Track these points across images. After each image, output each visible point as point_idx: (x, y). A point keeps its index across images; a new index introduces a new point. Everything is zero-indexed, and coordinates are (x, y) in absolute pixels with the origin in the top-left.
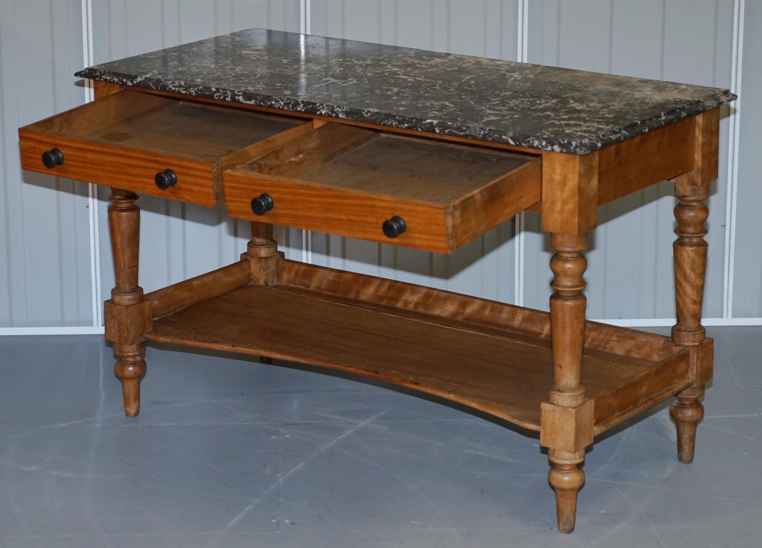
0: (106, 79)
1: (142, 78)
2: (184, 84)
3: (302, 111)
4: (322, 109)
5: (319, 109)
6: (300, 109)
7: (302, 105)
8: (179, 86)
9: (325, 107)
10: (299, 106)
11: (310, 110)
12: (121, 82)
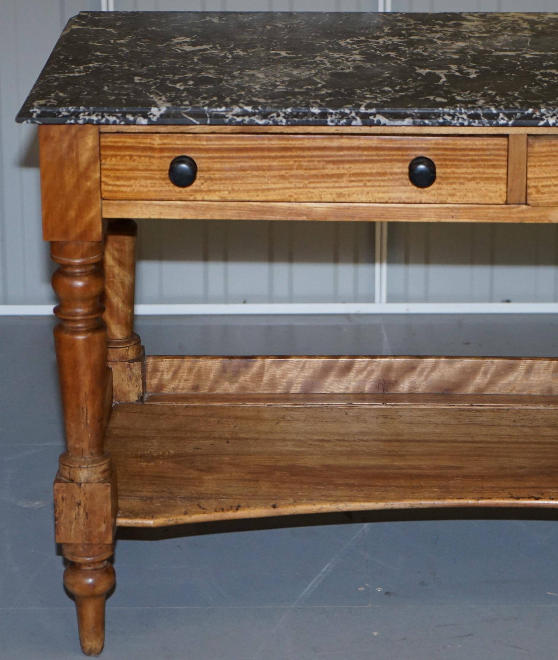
1: (160, 110)
2: (253, 108)
3: (508, 124)
4: (544, 117)
5: (538, 116)
6: (505, 122)
7: (501, 115)
8: (245, 114)
9: (545, 113)
10: (500, 118)
11: (524, 121)
12: (123, 121)
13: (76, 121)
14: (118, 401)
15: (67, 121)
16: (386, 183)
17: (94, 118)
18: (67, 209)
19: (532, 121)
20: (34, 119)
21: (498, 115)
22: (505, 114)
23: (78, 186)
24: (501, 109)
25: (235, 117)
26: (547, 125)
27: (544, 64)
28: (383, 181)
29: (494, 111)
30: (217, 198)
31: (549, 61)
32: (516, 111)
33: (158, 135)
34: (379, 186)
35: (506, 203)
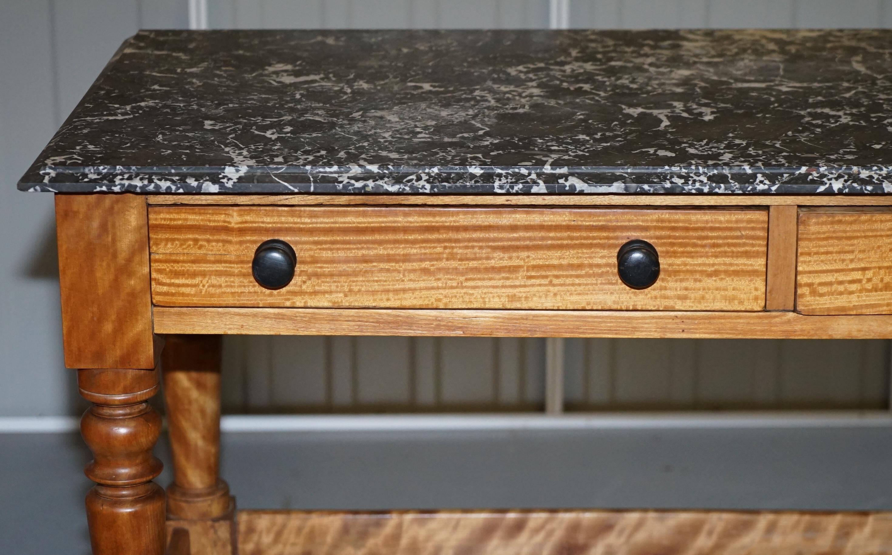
0: (131, 186)
1: (237, 171)
2: (379, 169)
3: (771, 190)
4: (825, 180)
5: (815, 178)
6: (766, 187)
7: (760, 177)
8: (368, 176)
9: (826, 173)
10: (758, 181)
11: (795, 186)
12: (182, 187)
13: (109, 188)
15: (96, 188)
16: (583, 281)
17: (137, 182)
18: (100, 320)
19: (808, 186)
20: (46, 185)
21: (754, 176)
22: (764, 175)
23: (116, 284)
24: (759, 168)
25: (353, 182)
26: (829, 193)
27: (811, 100)
28: (577, 276)
29: (748, 170)
30: (326, 304)
31: (817, 96)
32: (782, 170)
33: (235, 208)
34: (573, 285)
35: (765, 310)
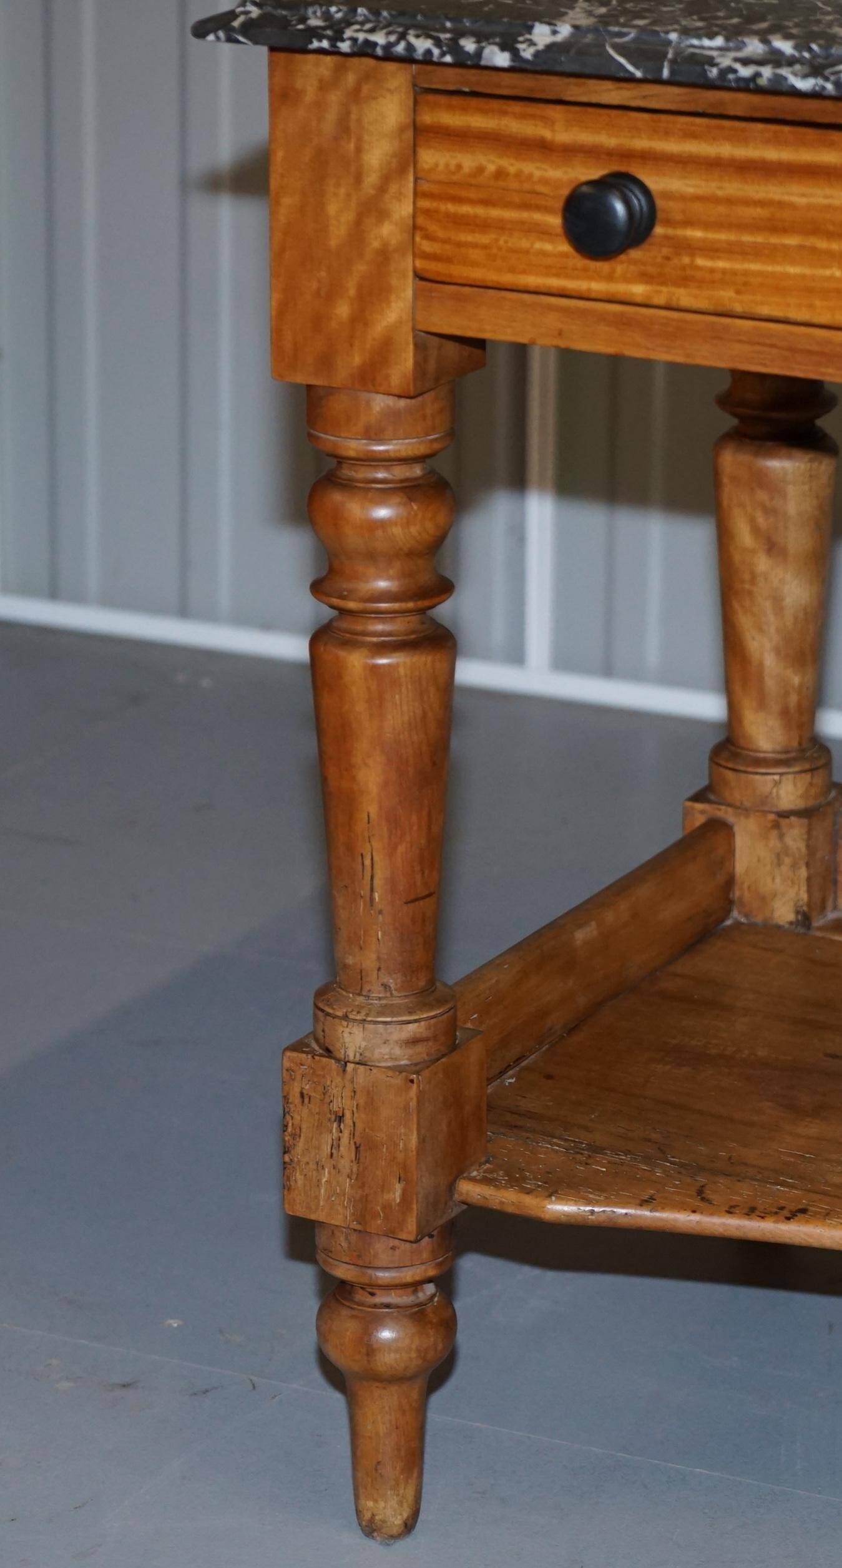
0: (367, 42)
1: (555, 32)
2: (796, 47)
8: (776, 59)
12: (450, 52)
13: (333, 45)
14: (746, 916)
15: (311, 42)
17: (380, 38)
18: (331, 294)
20: (233, 29)
23: (357, 235)
25: (737, 66)
30: (703, 304)
33: (559, 108)
